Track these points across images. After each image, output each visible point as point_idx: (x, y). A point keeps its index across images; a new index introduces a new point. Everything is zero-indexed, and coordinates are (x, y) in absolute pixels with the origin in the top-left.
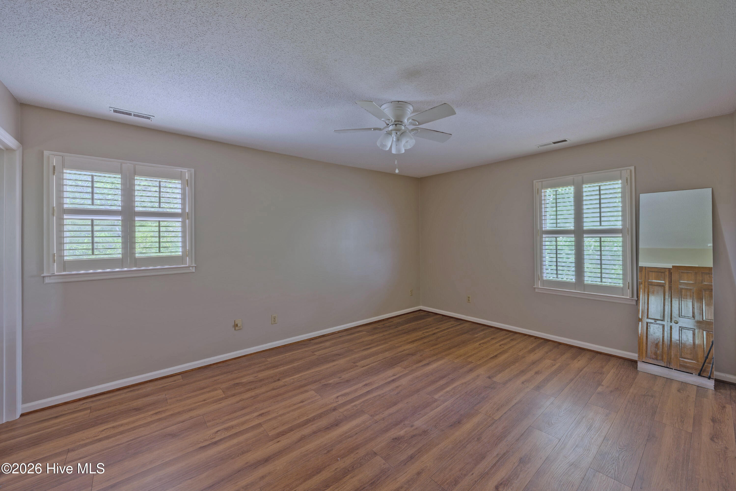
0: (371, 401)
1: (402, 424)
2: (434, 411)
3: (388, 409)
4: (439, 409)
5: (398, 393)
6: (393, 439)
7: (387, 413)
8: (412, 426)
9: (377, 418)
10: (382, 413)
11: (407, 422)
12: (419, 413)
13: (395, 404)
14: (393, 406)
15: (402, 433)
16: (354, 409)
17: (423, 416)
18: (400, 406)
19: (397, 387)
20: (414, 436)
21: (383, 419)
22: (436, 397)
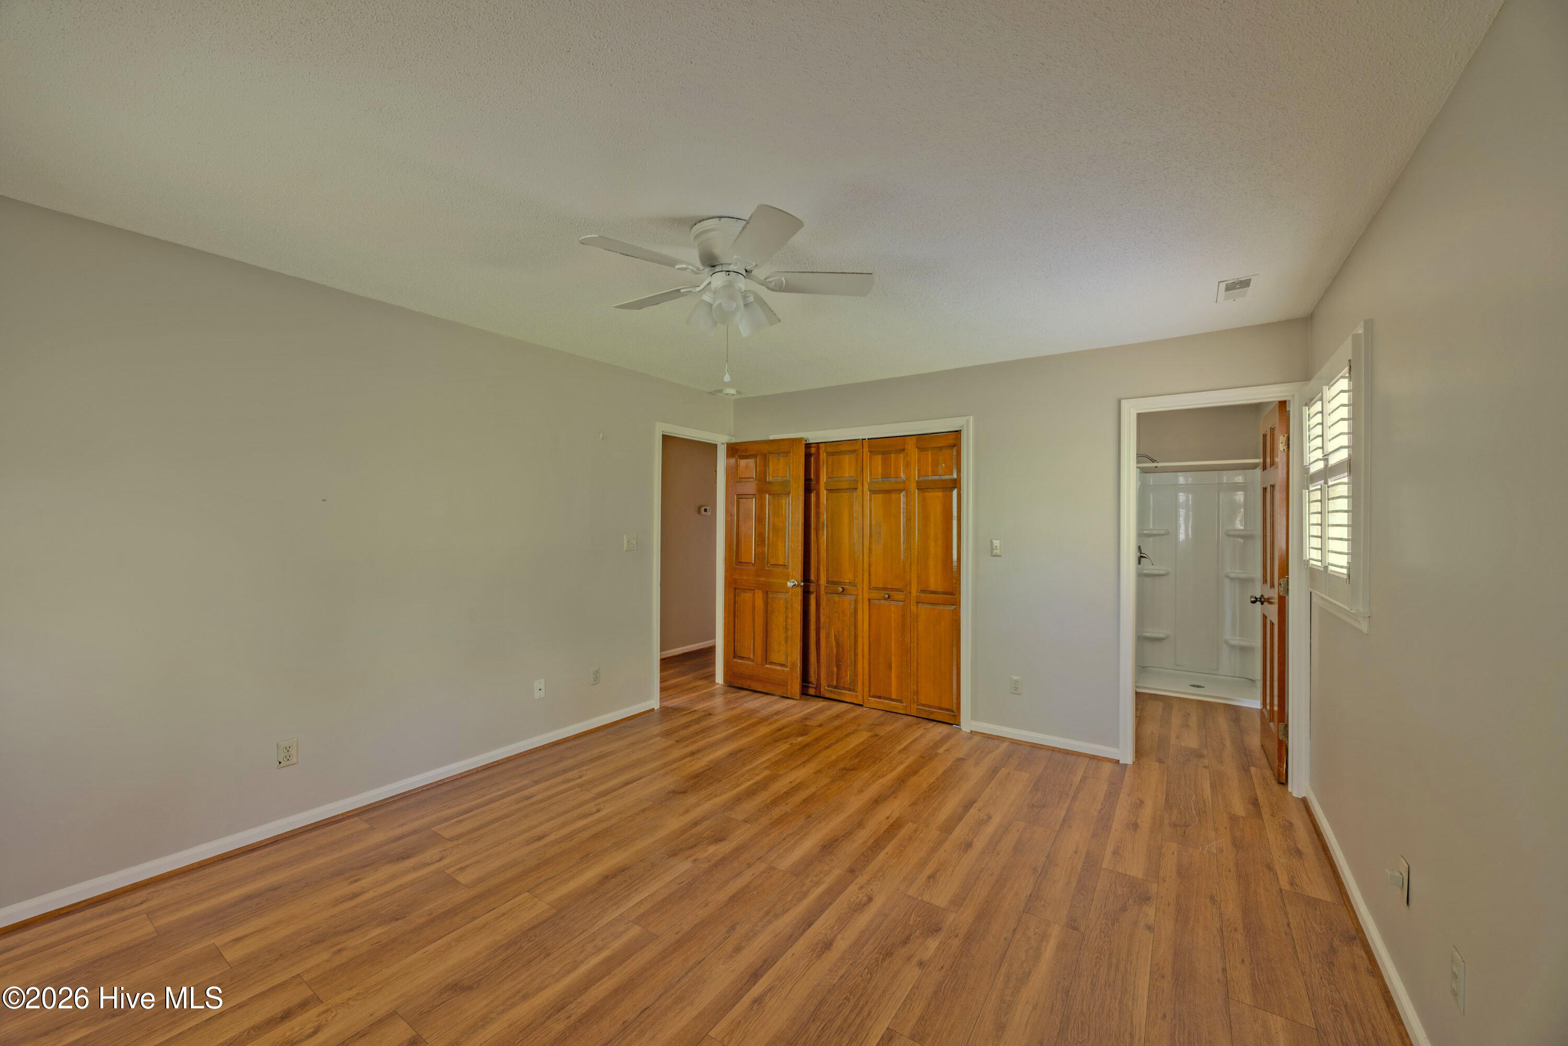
0: (789, 899)
1: (712, 862)
2: (649, 894)
3: (747, 886)
4: (637, 899)
5: (733, 928)
6: (725, 839)
7: (747, 877)
8: (695, 860)
9: (763, 866)
10: (754, 876)
11: (706, 865)
12: (683, 884)
13: (734, 899)
14: (738, 893)
15: (712, 849)
16: (816, 876)
17: (671, 881)
18: (723, 896)
19: (738, 949)
20: (692, 847)
21: (749, 866)
22: (636, 930)
